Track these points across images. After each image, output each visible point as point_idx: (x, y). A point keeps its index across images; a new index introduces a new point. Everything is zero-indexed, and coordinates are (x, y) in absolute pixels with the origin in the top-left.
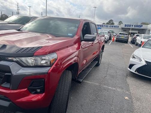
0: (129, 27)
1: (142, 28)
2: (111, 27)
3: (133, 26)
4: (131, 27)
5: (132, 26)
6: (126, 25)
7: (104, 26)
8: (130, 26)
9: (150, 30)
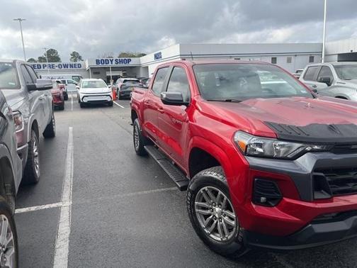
0: (105, 65)
1: (131, 64)
2: (63, 68)
3: (114, 62)
4: (110, 65)
5: (112, 61)
6: (98, 62)
7: (44, 66)
8: (106, 61)
9: (147, 67)
